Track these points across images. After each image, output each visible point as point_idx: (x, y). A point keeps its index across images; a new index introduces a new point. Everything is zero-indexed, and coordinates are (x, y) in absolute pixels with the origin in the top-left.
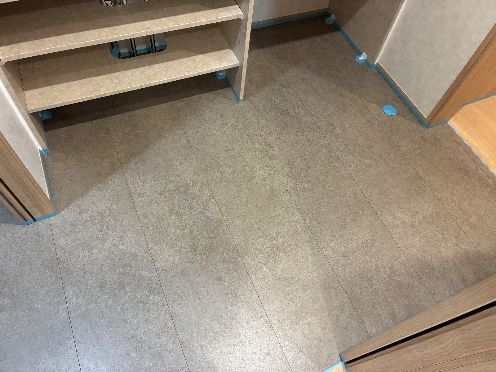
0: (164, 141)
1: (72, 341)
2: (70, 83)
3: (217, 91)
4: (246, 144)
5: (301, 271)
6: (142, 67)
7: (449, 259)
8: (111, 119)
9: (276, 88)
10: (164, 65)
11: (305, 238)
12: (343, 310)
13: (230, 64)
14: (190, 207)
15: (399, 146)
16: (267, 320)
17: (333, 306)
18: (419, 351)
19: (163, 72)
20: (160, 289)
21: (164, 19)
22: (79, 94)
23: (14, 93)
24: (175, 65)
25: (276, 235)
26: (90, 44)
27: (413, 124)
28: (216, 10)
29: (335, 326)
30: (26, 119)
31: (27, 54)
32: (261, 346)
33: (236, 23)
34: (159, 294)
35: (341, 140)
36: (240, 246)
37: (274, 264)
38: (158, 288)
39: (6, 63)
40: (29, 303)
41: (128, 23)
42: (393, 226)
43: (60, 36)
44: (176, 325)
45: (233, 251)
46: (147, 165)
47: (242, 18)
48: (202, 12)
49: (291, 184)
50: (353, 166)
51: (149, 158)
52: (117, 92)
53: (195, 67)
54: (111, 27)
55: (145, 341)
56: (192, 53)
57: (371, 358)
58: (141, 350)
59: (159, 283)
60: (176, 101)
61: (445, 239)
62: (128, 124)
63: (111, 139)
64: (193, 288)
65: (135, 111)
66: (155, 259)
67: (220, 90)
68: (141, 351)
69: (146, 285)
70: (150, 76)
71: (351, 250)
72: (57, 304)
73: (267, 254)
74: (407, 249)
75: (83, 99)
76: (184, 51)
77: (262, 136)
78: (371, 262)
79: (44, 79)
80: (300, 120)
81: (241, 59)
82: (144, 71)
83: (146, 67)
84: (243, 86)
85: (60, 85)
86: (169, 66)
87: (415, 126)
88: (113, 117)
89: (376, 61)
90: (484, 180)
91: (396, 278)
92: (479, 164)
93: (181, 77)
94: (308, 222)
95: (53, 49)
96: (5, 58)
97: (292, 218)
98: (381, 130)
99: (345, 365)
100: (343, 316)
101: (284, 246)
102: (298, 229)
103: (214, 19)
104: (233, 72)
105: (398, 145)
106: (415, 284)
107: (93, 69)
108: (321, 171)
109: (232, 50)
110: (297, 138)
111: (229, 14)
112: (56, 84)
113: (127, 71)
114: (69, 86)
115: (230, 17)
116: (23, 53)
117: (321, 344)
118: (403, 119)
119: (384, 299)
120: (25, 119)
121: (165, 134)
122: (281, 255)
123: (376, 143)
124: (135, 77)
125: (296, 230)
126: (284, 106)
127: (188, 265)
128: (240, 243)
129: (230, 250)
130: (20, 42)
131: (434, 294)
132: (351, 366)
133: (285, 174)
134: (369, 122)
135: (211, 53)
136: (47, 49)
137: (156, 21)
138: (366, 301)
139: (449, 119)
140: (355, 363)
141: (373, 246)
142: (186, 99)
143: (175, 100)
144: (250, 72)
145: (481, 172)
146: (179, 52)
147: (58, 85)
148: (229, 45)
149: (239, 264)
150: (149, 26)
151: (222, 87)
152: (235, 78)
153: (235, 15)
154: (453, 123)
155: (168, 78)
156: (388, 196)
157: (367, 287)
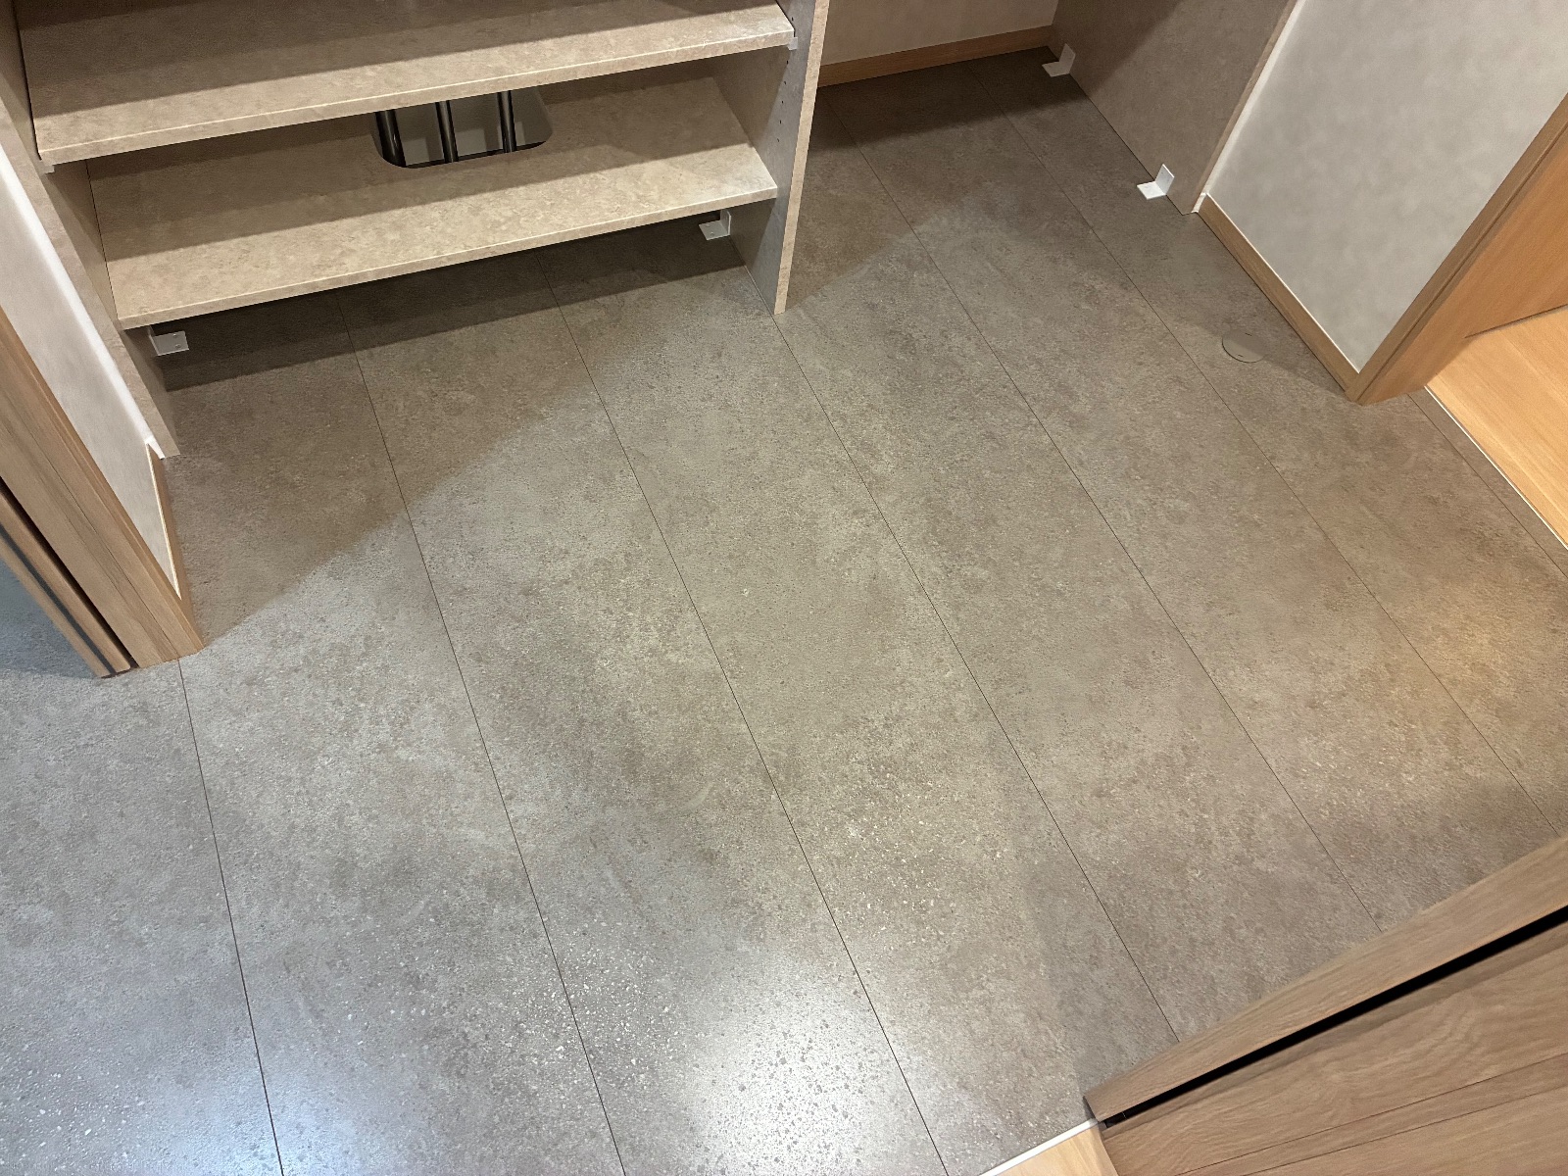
0: (538, 427)
1: (247, 1040)
2: (250, 238)
3: (704, 276)
4: (795, 443)
5: (964, 837)
6: (474, 194)
7: (1428, 809)
8: (371, 356)
9: (888, 271)
10: (542, 190)
11: (978, 736)
12: (1095, 962)
13: (748, 190)
14: (618, 634)
15: (1272, 458)
16: (859, 988)
17: (1065, 946)
18: (1343, 1070)
19: (541, 213)
20: (524, 884)
21: (548, 43)
22: (276, 273)
23: (79, 263)
24: (578, 191)
25: (886, 726)
26: (319, 116)
27: (1317, 391)
28: (711, 19)
29: (1070, 1009)
30: (111, 348)
31: (125, 140)
32: (838, 1068)
33: (772, 61)
34: (519, 899)
35: (1092, 436)
36: (774, 757)
37: (882, 815)
38: (518, 882)
39: (57, 166)
40: (114, 919)
41: (440, 52)
42: (1253, 705)
43: (227, 90)
44: (572, 996)
45: (752, 771)
46: (485, 501)
47: (793, 45)
48: (669, 23)
49: (934, 569)
50: (1128, 517)
51: (492, 479)
52: (394, 271)
53: (638, 197)
54: (384, 65)
55: (475, 1046)
56: (631, 155)
57: (1185, 1102)
58: (462, 1072)
59: (521, 867)
60: (576, 306)
61: (1416, 747)
62: (427, 373)
63: (374, 419)
64: (627, 885)
65: (448, 334)
66: (507, 792)
67: (712, 275)
68: (463, 1076)
69: (479, 873)
70: (499, 224)
71: (1120, 776)
72: (202, 924)
73: (857, 784)
74: (1296, 776)
75: (291, 289)
76: (605, 149)
77: (843, 418)
78: (1182, 813)
79: (169, 224)
80: (962, 372)
81: (782, 174)
82: (479, 209)
83: (486, 195)
84: (786, 262)
85: (218, 244)
86: (559, 193)
87: (1322, 397)
88: (378, 349)
89: (1203, 194)
90: (1538, 567)
91: (1259, 864)
92: (1524, 518)
93: (595, 228)
94: (988, 689)
95: (204, 126)
96: (55, 152)
97: (937, 672)
98: (1216, 408)
99: (1101, 1130)
100: (1094, 978)
101: (910, 758)
102: (954, 709)
103: (704, 45)
104: (755, 216)
105: (1269, 455)
106: (1319, 883)
107: (322, 198)
108: (1030, 529)
109: (754, 149)
110: (955, 428)
111: (750, 31)
112: (207, 241)
113: (427, 206)
114: (246, 248)
115: (754, 40)
116: (109, 139)
117: (1026, 1064)
118: (1286, 374)
119: (1225, 929)
120: (108, 348)
121: (541, 406)
122: (902, 786)
123: (1201, 446)
124: (452, 225)
125: (950, 712)
126: (914, 327)
127: (611, 811)
128: (774, 746)
129: (744, 767)
130: (102, 103)
131: (1379, 916)
132: (1121, 1132)
133: (915, 537)
134: (1179, 381)
135: (689, 156)
136: (187, 126)
137: (525, 49)
138: (1167, 935)
139: (1429, 377)
140: (1132, 1124)
141: (1188, 765)
142: (607, 298)
143: (570, 302)
144: (808, 221)
145: (1529, 541)
146: (589, 150)
147: (212, 244)
148: (746, 132)
149: (770, 813)
150: (503, 63)
151: (720, 266)
152: (762, 236)
153: (770, 34)
154: (1442, 389)
155: (555, 229)
156: (1239, 612)
157: (1171, 892)
